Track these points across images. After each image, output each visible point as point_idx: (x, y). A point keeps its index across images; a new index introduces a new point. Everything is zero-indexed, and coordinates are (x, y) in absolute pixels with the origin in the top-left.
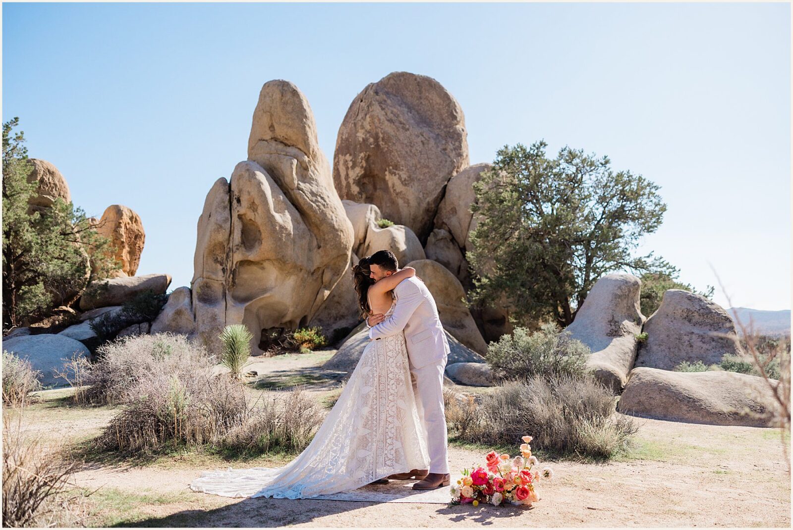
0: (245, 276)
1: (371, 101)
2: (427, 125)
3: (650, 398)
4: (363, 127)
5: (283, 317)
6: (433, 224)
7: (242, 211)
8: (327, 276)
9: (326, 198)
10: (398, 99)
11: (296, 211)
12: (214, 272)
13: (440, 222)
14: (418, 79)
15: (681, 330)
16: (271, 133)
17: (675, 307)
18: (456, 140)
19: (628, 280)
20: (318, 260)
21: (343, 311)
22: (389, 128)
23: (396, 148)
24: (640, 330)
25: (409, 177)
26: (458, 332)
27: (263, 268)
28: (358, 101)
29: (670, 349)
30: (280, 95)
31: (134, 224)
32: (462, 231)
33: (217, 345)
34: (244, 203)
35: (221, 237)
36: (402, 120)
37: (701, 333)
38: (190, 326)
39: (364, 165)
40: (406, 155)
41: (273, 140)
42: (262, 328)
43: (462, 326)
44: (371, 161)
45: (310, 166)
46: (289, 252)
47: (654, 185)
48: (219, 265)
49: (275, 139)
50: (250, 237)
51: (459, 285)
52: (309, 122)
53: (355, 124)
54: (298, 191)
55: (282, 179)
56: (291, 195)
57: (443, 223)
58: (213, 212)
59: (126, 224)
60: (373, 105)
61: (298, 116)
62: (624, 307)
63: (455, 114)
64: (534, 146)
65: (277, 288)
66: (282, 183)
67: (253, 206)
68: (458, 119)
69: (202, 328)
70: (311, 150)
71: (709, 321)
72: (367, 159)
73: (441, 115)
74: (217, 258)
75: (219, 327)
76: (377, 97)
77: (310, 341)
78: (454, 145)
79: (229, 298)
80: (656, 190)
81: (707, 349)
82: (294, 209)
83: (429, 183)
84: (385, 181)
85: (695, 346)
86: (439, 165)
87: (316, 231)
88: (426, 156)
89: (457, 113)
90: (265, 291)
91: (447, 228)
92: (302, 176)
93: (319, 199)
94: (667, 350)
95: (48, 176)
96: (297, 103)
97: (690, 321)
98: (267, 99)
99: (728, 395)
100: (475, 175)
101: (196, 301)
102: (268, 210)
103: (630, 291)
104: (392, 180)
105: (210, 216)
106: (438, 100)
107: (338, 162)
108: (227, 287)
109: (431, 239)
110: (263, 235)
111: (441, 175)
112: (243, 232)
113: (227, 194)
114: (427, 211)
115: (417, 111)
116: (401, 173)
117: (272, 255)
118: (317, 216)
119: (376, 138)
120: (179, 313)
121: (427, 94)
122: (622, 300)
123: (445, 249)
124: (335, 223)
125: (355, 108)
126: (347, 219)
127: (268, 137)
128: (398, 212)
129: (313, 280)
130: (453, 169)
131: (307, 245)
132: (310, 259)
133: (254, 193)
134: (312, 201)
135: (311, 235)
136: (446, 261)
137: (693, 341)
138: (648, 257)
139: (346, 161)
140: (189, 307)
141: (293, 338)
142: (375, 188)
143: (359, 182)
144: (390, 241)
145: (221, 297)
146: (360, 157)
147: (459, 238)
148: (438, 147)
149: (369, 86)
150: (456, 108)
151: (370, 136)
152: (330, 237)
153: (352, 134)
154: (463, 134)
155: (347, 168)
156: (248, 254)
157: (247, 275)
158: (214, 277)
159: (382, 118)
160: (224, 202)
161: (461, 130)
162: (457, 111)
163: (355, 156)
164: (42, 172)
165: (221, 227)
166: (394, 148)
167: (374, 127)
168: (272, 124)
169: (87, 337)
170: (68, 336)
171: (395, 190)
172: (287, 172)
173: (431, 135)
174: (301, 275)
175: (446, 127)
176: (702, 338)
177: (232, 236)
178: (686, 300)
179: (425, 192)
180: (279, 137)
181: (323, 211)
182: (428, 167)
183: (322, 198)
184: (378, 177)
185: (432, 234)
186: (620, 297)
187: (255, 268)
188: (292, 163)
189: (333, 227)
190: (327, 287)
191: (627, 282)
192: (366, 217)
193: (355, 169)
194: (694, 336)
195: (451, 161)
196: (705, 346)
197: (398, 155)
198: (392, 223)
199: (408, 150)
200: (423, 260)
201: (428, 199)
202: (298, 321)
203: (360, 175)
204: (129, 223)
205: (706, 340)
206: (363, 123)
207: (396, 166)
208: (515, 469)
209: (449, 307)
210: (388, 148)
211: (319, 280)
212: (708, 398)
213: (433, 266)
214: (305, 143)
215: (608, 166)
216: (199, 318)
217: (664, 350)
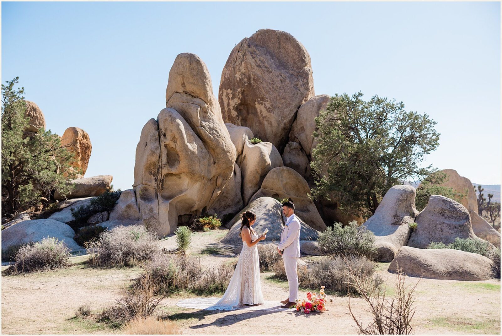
0: (169, 183)
1: (245, 52)
2: (284, 67)
3: (405, 264)
4: (239, 71)
5: (192, 207)
6: (288, 137)
7: (167, 142)
8: (220, 181)
9: (219, 131)
10: (264, 50)
11: (201, 140)
12: (150, 181)
13: (293, 136)
14: (278, 34)
15: (437, 221)
16: (183, 88)
17: (435, 207)
18: (304, 78)
19: (407, 190)
20: (214, 171)
21: (229, 202)
22: (258, 71)
23: (263, 85)
24: (413, 221)
25: (272, 106)
26: (305, 214)
27: (180, 178)
28: (236, 51)
29: (429, 232)
30: (189, 64)
31: (85, 140)
32: (308, 143)
33: (154, 227)
34: (168, 137)
35: (154, 159)
36: (267, 65)
37: (449, 223)
38: (137, 216)
39: (241, 97)
40: (270, 90)
41: (184, 93)
42: (179, 215)
43: (307, 211)
44: (246, 94)
45: (209, 111)
46: (197, 168)
47: (433, 121)
48: (152, 176)
49: (186, 93)
50: (172, 159)
51: (305, 183)
52: (207, 82)
53: (234, 68)
54: (201, 128)
55: (190, 119)
56: (196, 130)
57: (295, 137)
58: (148, 143)
59: (80, 140)
60: (247, 55)
61: (200, 78)
62: (404, 206)
63: (304, 59)
64: (355, 95)
65: (188, 190)
66: (190, 122)
67: (174, 140)
68: (306, 63)
69: (144, 217)
70: (209, 99)
71: (455, 215)
72: (243, 93)
73: (294, 60)
74: (151, 172)
75: (155, 216)
76: (250, 49)
77: (209, 223)
78: (303, 81)
79: (160, 197)
80: (434, 124)
81: (451, 233)
82: (199, 139)
83: (286, 110)
84: (255, 109)
85: (444, 231)
86: (293, 97)
87: (212, 153)
88: (284, 90)
89: (305, 58)
90: (181, 192)
91: (298, 141)
92: (203, 117)
93: (214, 131)
94: (428, 234)
95: (33, 112)
96: (200, 69)
97: (443, 216)
98: (180, 66)
99: (446, 263)
100: (317, 104)
101: (139, 200)
102: (184, 142)
103: (407, 197)
104: (260, 108)
105: (146, 144)
106: (292, 49)
107: (222, 93)
108: (158, 190)
109: (287, 148)
110: (181, 158)
111: (294, 104)
112: (168, 155)
113: (157, 130)
114: (284, 129)
115: (277, 58)
116: (266, 103)
117: (186, 170)
118: (213, 143)
119: (249, 79)
120: (129, 207)
121: (284, 45)
122: (402, 202)
123: (297, 155)
124: (225, 147)
125: (234, 56)
126: (232, 143)
127: (181, 90)
128: (264, 130)
129: (211, 184)
130: (302, 100)
131: (207, 163)
132: (209, 171)
133: (175, 131)
134: (210, 134)
135: (210, 156)
136: (297, 164)
137: (443, 228)
138: (429, 168)
139: (228, 94)
140: (135, 204)
141: (198, 221)
142: (248, 113)
143: (237, 109)
144: (259, 155)
145: (155, 197)
146: (238, 91)
147: (306, 148)
148: (292, 83)
149: (243, 40)
150: (305, 55)
151: (244, 77)
152: (221, 156)
153: (232, 75)
154: (310, 73)
155: (229, 99)
156: (171, 169)
157: (169, 182)
158: (150, 184)
159: (253, 64)
160: (155, 136)
161: (308, 70)
162: (306, 56)
163: (234, 91)
164: (29, 109)
165: (154, 152)
166: (262, 85)
167: (247, 71)
168: (184, 82)
169: (69, 220)
170: (56, 219)
171: (262, 115)
172: (194, 115)
173: (288, 75)
174: (203, 181)
175: (297, 68)
176: (449, 226)
177: (161, 158)
178: (442, 202)
179: (283, 116)
180: (188, 91)
181: (217, 140)
182: (284, 98)
183: (216, 131)
184: (250, 105)
185: (287, 145)
186: (401, 200)
187: (175, 178)
188: (197, 110)
189: (224, 150)
190: (219, 188)
191: (406, 191)
192: (243, 137)
193: (234, 100)
194: (444, 225)
195: (301, 94)
196: (450, 231)
197: (264, 90)
198: (260, 141)
199: (271, 87)
200: (281, 167)
201: (285, 121)
202: (201, 210)
203: (237, 103)
204: (82, 139)
205: (451, 227)
206: (239, 68)
207: (263, 98)
208: (318, 298)
209: (299, 198)
210: (257, 86)
211: (215, 184)
212: (435, 265)
213: (288, 171)
214: (205, 95)
215: (403, 109)
216: (142, 210)
217: (426, 234)
